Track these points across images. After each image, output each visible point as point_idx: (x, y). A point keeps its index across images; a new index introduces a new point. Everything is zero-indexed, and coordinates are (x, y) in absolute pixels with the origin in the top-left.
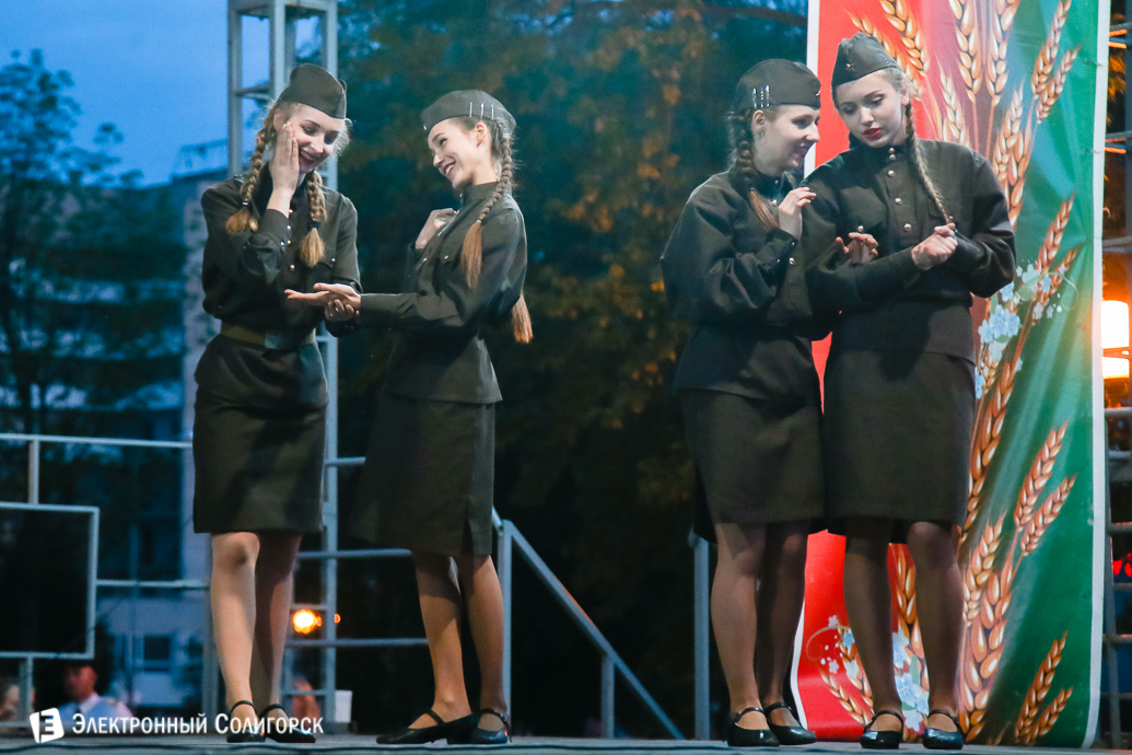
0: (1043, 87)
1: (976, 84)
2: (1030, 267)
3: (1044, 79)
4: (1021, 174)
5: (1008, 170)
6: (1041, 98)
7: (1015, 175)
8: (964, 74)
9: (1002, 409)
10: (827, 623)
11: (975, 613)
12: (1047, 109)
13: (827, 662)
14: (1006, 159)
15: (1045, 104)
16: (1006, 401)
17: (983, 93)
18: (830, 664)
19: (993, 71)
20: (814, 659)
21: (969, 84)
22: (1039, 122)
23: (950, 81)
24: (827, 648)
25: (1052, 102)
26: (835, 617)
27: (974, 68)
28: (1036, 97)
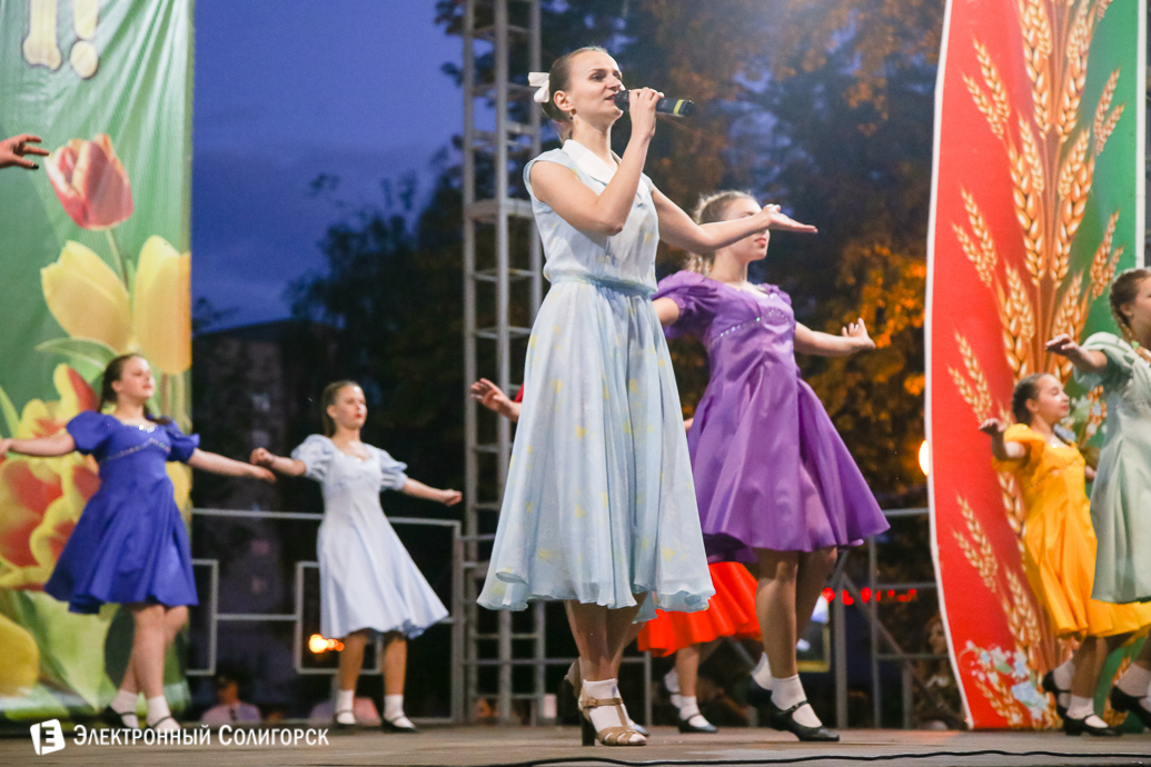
1: (1041, 274)
14: (1065, 324)
19: (1056, 263)
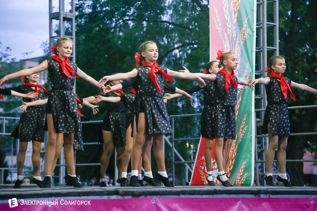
0: (242, 36)
1: (231, 35)
2: (242, 77)
3: (243, 35)
4: (240, 55)
5: (237, 55)
6: (242, 39)
7: (239, 56)
8: (228, 32)
9: (238, 109)
10: (202, 158)
11: (231, 156)
12: (243, 41)
13: (201, 167)
15: (243, 40)
16: (238, 107)
17: (232, 37)
18: (202, 167)
19: (234, 32)
20: (199, 166)
21: (229, 35)
22: (242, 44)
23: (226, 34)
24: (202, 164)
25: (244, 40)
26: (204, 157)
27: (230, 31)
28: (241, 39)
